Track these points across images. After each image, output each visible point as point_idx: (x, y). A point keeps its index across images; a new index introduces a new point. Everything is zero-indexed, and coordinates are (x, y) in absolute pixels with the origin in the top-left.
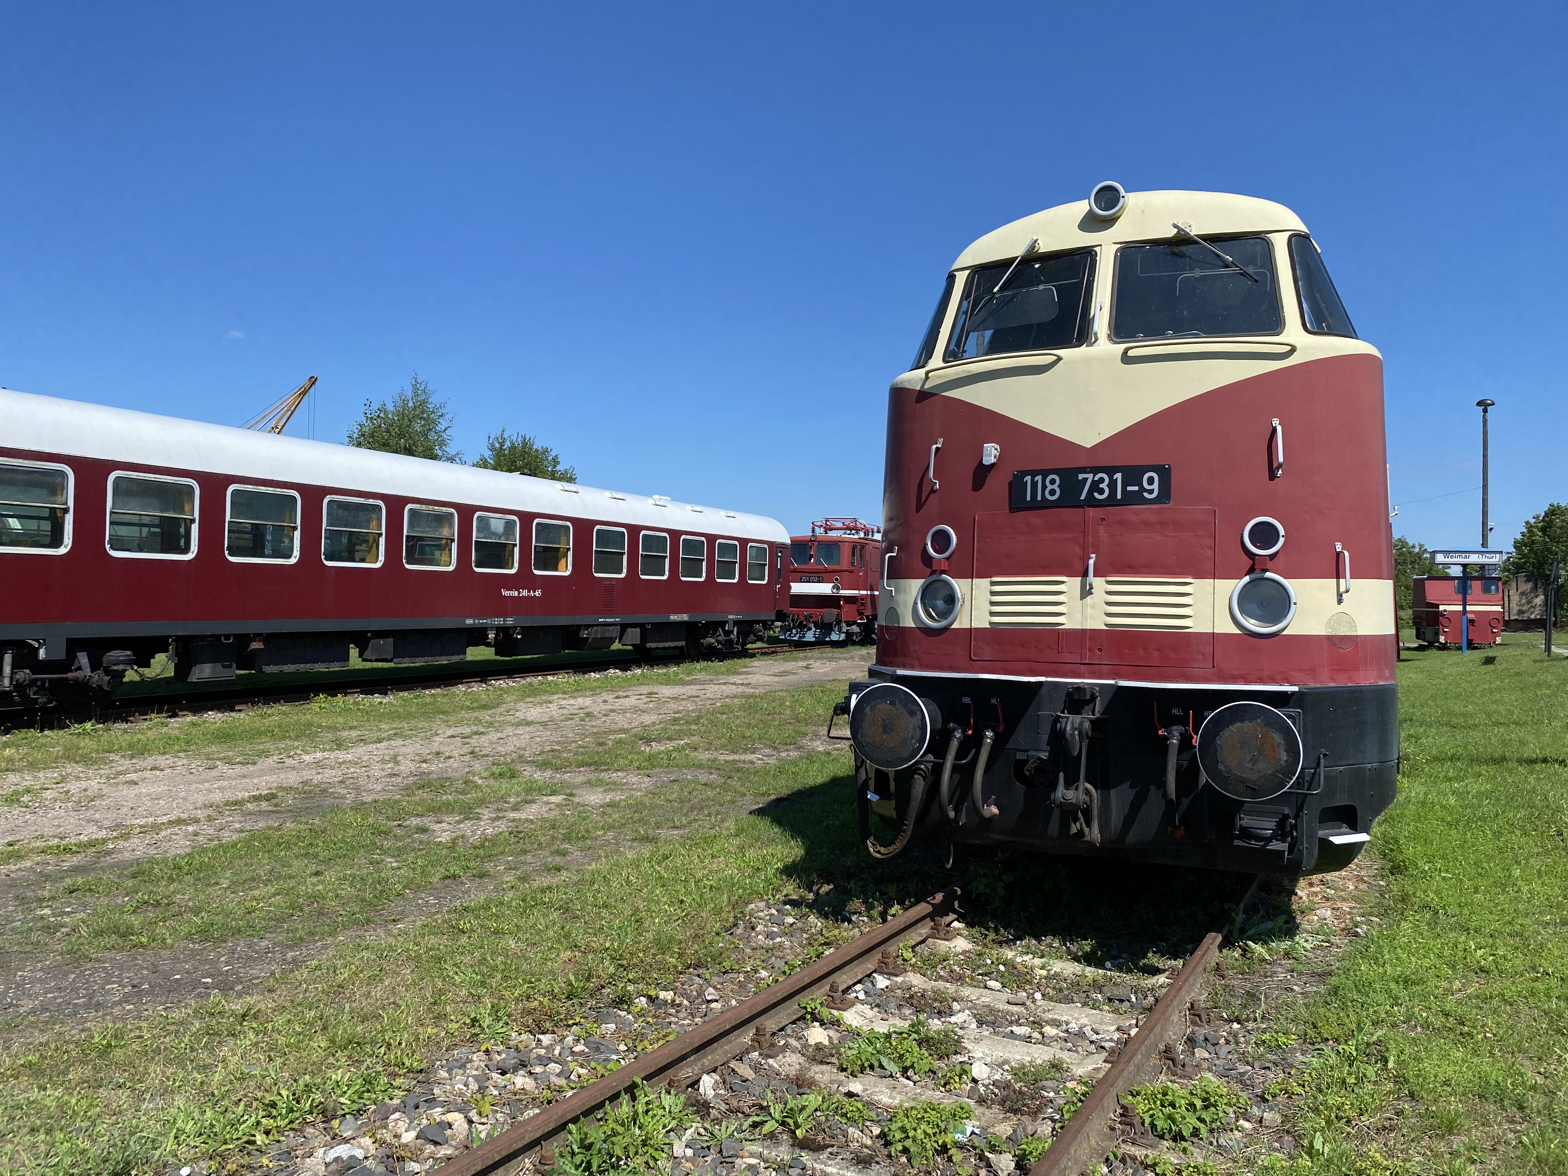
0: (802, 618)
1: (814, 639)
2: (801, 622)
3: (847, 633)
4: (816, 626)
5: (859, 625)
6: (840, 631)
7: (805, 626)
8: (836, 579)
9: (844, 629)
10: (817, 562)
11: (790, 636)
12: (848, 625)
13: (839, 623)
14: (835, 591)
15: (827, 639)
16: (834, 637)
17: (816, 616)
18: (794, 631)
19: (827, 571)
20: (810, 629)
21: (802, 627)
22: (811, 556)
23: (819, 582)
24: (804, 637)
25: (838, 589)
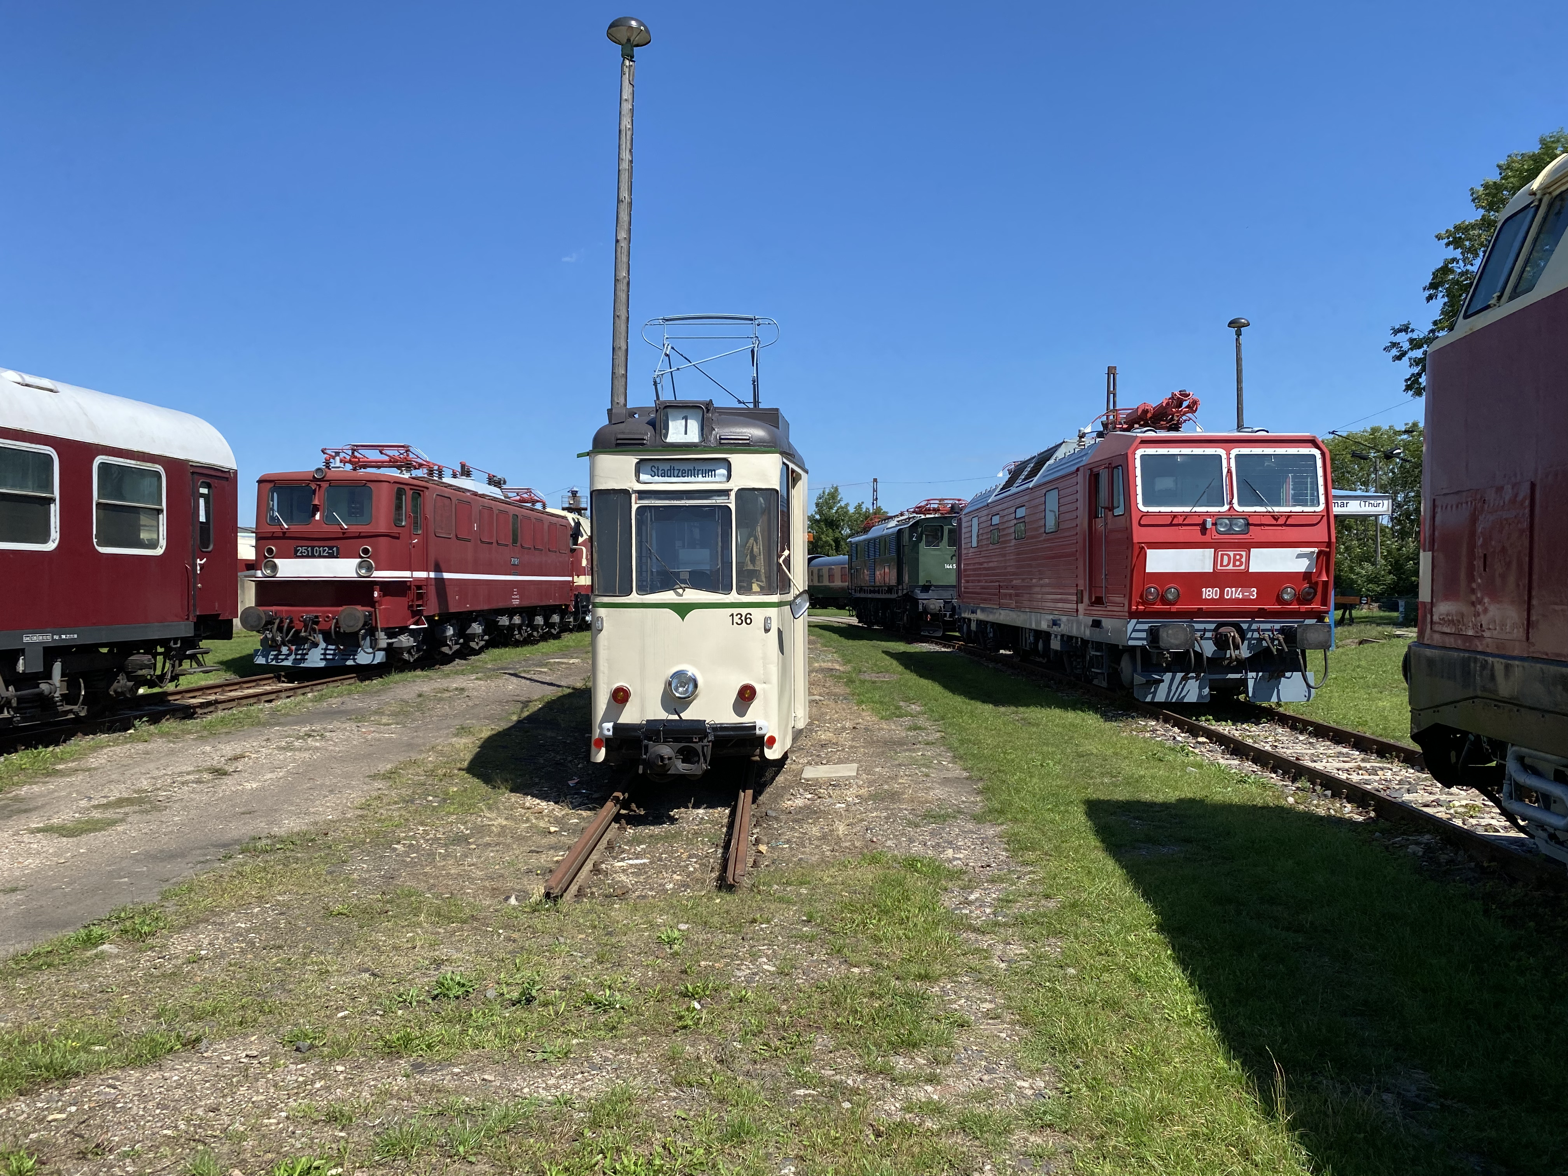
0: (299, 625)
1: (322, 664)
2: (298, 632)
3: (390, 650)
4: (328, 639)
5: (413, 633)
6: (374, 645)
7: (305, 640)
8: (366, 551)
9: (383, 641)
10: (328, 519)
11: (276, 658)
12: (391, 633)
13: (372, 632)
14: (363, 572)
15: (350, 663)
16: (364, 658)
17: (327, 619)
18: (285, 650)
19: (345, 536)
20: (315, 645)
21: (298, 641)
22: (316, 509)
23: (331, 556)
24: (303, 660)
25: (369, 569)
